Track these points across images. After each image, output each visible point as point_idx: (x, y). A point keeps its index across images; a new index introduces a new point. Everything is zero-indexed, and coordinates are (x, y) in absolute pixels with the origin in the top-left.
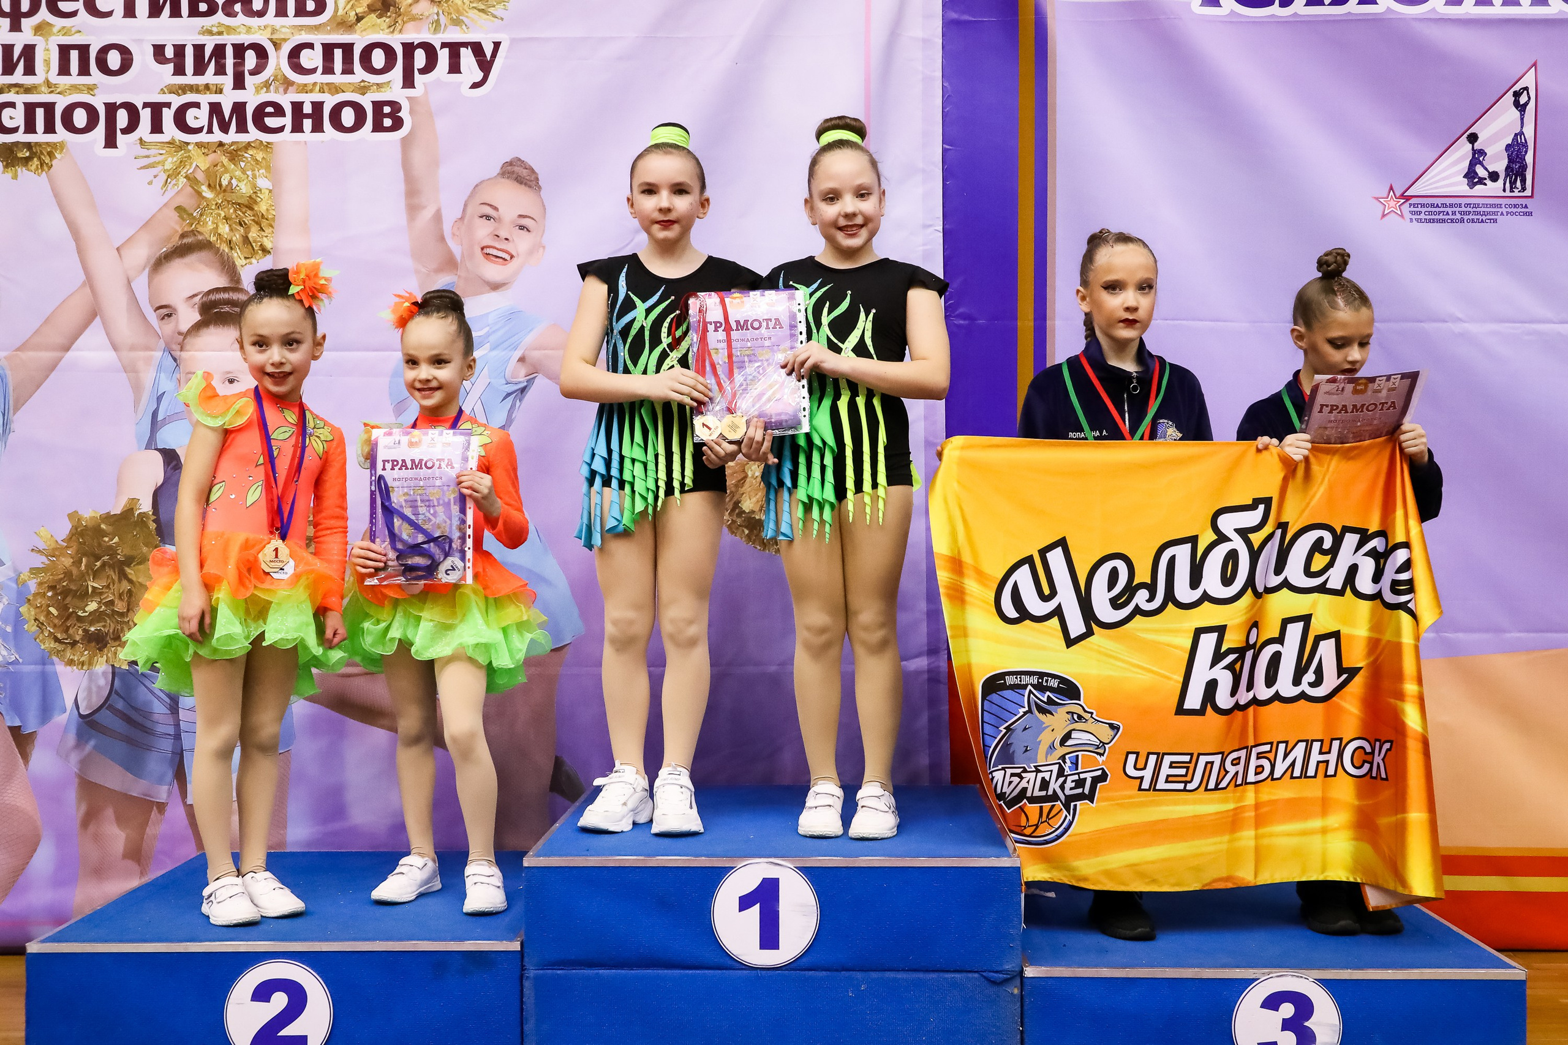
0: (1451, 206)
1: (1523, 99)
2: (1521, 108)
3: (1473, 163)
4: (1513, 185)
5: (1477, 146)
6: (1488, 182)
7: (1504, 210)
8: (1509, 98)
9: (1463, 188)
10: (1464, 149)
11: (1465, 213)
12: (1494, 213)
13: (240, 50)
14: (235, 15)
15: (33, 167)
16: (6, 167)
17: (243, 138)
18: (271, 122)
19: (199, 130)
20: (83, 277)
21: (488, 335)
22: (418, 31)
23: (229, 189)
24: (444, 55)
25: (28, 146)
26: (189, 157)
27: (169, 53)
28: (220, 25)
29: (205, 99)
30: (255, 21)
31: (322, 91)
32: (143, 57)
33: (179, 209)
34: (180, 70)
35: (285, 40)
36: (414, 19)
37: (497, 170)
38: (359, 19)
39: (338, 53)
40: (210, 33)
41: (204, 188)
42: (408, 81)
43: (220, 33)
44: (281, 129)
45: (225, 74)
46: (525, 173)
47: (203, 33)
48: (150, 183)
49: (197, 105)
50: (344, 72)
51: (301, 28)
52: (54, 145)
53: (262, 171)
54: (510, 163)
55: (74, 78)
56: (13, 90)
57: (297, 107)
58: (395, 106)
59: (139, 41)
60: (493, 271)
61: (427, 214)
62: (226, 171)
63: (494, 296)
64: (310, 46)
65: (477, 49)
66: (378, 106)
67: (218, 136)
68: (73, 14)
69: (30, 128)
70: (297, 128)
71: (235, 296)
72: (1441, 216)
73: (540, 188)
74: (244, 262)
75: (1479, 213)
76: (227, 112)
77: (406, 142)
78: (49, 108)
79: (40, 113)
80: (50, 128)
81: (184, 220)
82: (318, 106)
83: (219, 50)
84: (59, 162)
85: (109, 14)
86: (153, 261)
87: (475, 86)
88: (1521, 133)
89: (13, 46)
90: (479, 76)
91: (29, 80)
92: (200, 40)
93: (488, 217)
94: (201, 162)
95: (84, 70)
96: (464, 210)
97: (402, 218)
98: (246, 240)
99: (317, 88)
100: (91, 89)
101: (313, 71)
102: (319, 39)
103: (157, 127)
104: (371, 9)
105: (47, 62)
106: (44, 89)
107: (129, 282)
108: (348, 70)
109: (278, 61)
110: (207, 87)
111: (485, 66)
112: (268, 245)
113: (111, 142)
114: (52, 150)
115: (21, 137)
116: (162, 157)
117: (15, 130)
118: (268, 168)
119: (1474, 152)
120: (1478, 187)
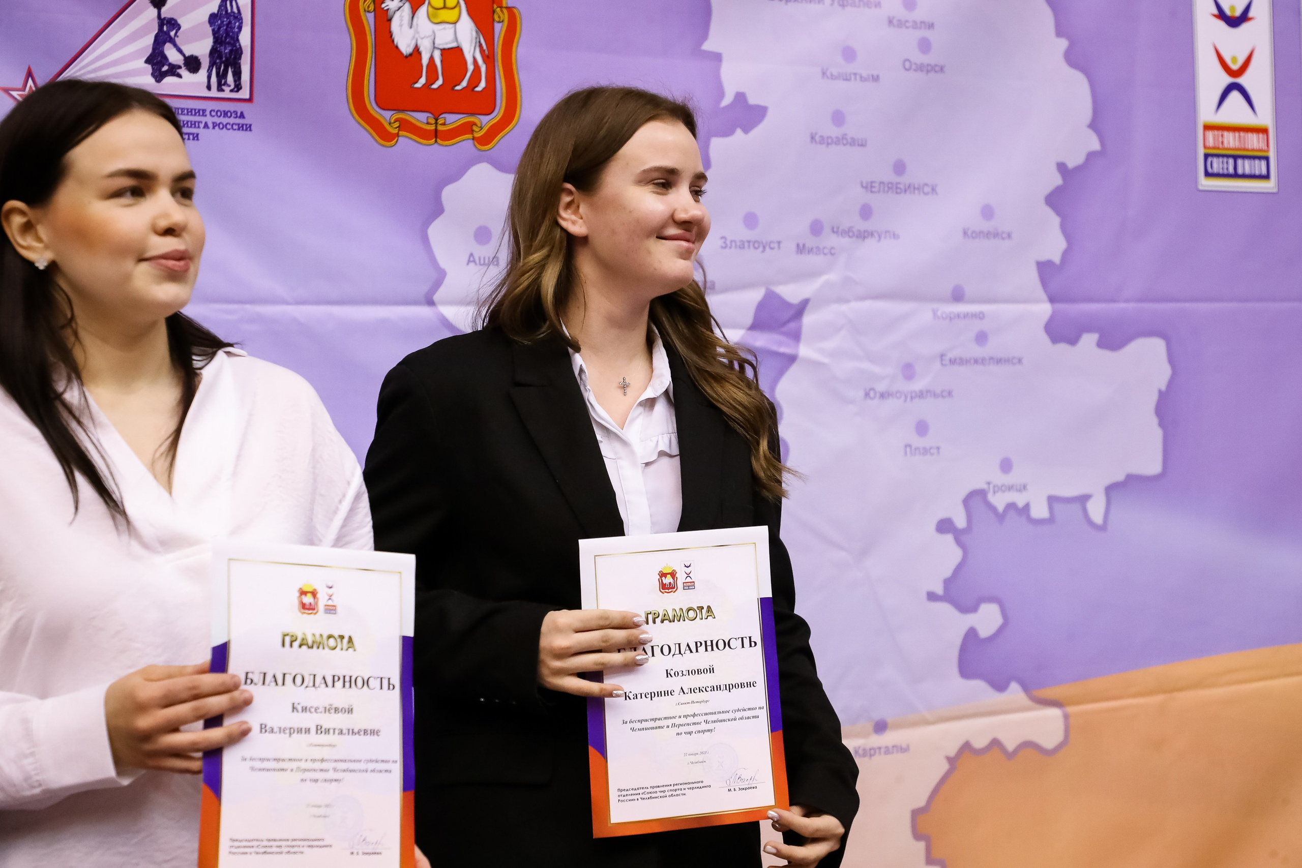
9: (145, 79)
10: (146, 16)
12: (195, 124)
119: (162, 21)
120: (169, 80)
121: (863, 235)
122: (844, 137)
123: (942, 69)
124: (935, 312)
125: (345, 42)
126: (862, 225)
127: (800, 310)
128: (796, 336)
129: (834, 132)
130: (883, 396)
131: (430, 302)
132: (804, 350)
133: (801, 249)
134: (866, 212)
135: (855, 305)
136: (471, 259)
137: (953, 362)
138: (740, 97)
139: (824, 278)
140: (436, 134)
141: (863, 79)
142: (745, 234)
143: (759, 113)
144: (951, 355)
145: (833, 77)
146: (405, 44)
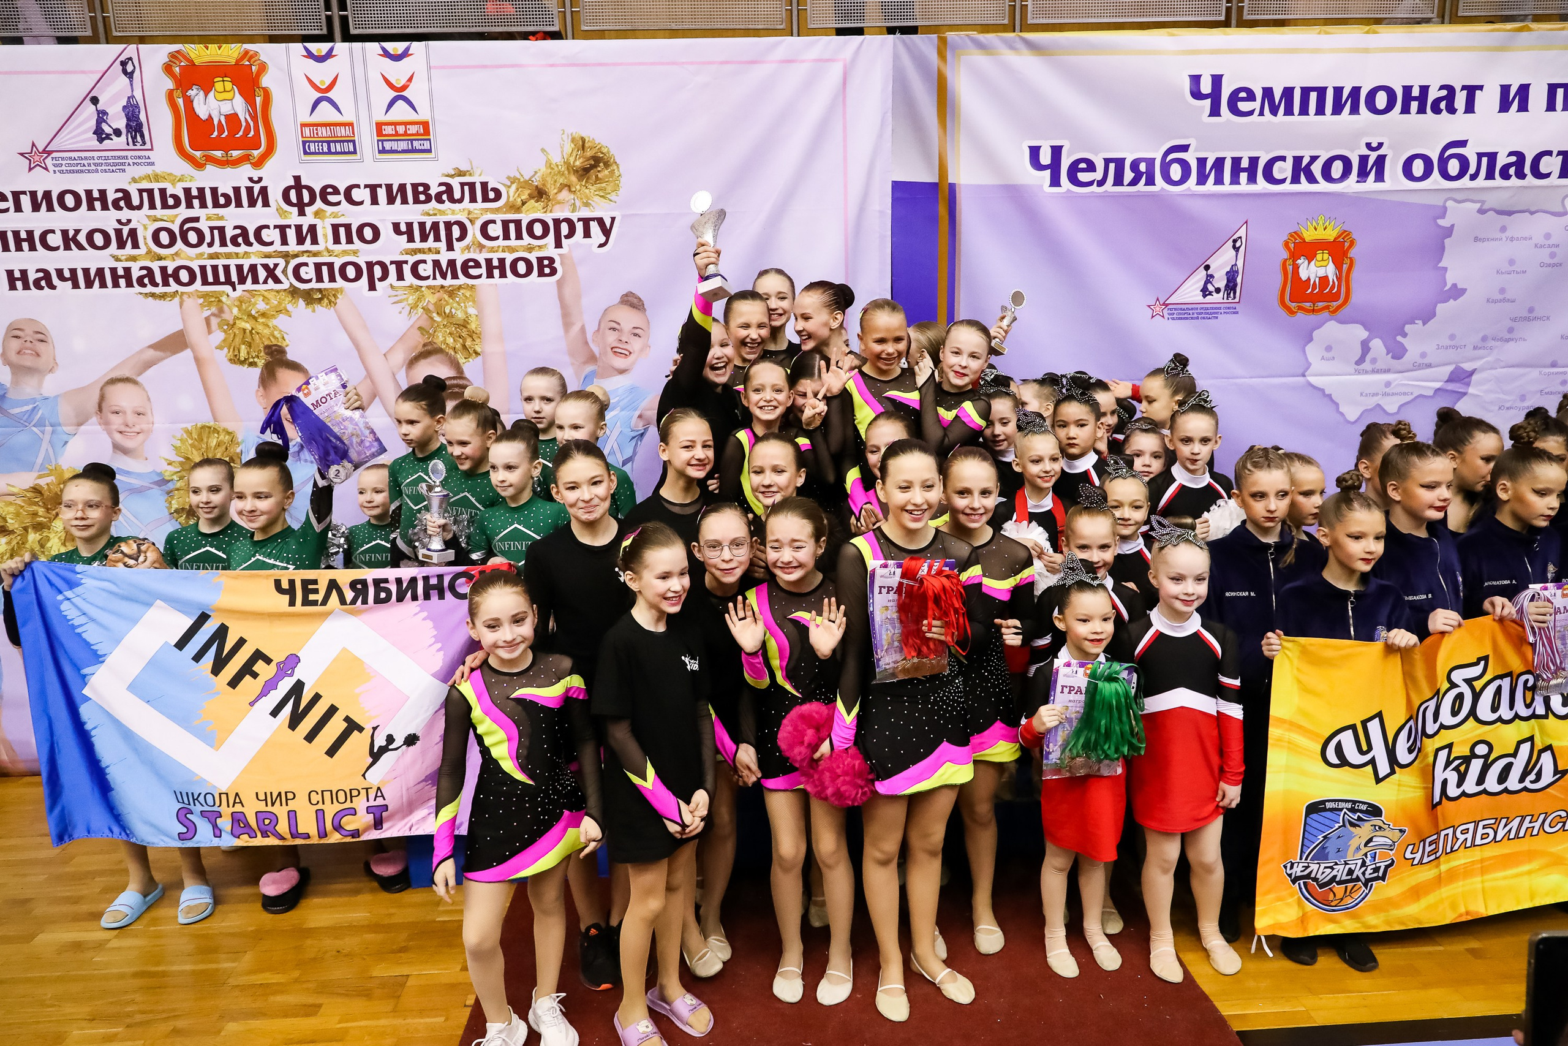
0: (1192, 309)
1: (1238, 244)
2: (1236, 249)
3: (1206, 284)
4: (1228, 295)
5: (1209, 272)
6: (1214, 294)
7: (1222, 311)
8: (1230, 243)
9: (1199, 298)
10: (1202, 274)
11: (1200, 314)
12: (1217, 313)
13: (448, 225)
14: (443, 202)
15: (325, 304)
16: (307, 304)
17: (455, 282)
18: (472, 272)
19: (428, 278)
20: (365, 373)
21: (619, 402)
22: (562, 211)
23: (450, 316)
24: (579, 226)
25: (320, 290)
26: (423, 296)
27: (403, 228)
28: (434, 209)
29: (429, 258)
30: (457, 206)
31: (503, 251)
32: (386, 231)
33: (420, 328)
34: (411, 239)
35: (477, 218)
36: (559, 203)
37: (618, 300)
38: (524, 203)
39: (512, 226)
40: (429, 215)
41: (435, 315)
42: (558, 245)
43: (435, 215)
44: (480, 276)
45: (440, 241)
46: (635, 301)
47: (424, 215)
48: (400, 313)
49: (424, 262)
50: (517, 239)
51: (487, 210)
52: (336, 290)
53: (470, 303)
54: (626, 295)
55: (344, 246)
56: (306, 255)
57: (489, 261)
58: (552, 260)
59: (383, 221)
60: (619, 362)
61: (576, 329)
62: (448, 304)
63: (620, 377)
64: (494, 222)
65: (600, 221)
66: (540, 260)
67: (440, 281)
68: (338, 203)
69: (320, 279)
70: (490, 275)
71: (461, 382)
72: (1186, 316)
73: (645, 310)
74: (464, 360)
75: (1208, 313)
76: (444, 266)
77: (559, 283)
78: (330, 266)
79: (325, 269)
80: (332, 279)
81: (422, 334)
82: (502, 261)
83: (435, 226)
84: (341, 300)
85: (361, 203)
86: (407, 362)
87: (601, 246)
88: (1236, 265)
89: (301, 226)
90: (603, 239)
91: (314, 248)
92: (423, 219)
93: (614, 329)
94: (431, 299)
95: (350, 241)
96: (599, 325)
97: (561, 332)
98: (464, 346)
99: (501, 249)
100: (355, 253)
101: (497, 238)
102: (499, 217)
103: (400, 277)
104: (531, 197)
105: (325, 236)
106: (325, 253)
107: (394, 375)
108: (519, 236)
109: (474, 232)
110: (430, 249)
111: (607, 232)
112: (479, 350)
113: (372, 287)
114: (336, 293)
115: (314, 285)
116: (405, 296)
117: (310, 281)
118: (474, 301)
119: (1208, 276)
120: (1208, 297)
121: (1508, 340)
122: (1504, 299)
123: (1561, 265)
124: (1540, 372)
125: (1279, 279)
126: (1508, 336)
127: (1472, 373)
128: (1468, 384)
129: (1501, 297)
130: (1508, 408)
131: (1304, 375)
132: (1471, 390)
133: (1475, 348)
134: (1511, 330)
135: (1500, 370)
136: (1323, 358)
137: (1547, 393)
138: (1454, 285)
139: (1485, 360)
140: (1313, 311)
141: (1518, 273)
142: (1449, 343)
143: (1464, 291)
144: (1547, 391)
145: (1502, 273)
146: (1304, 277)
